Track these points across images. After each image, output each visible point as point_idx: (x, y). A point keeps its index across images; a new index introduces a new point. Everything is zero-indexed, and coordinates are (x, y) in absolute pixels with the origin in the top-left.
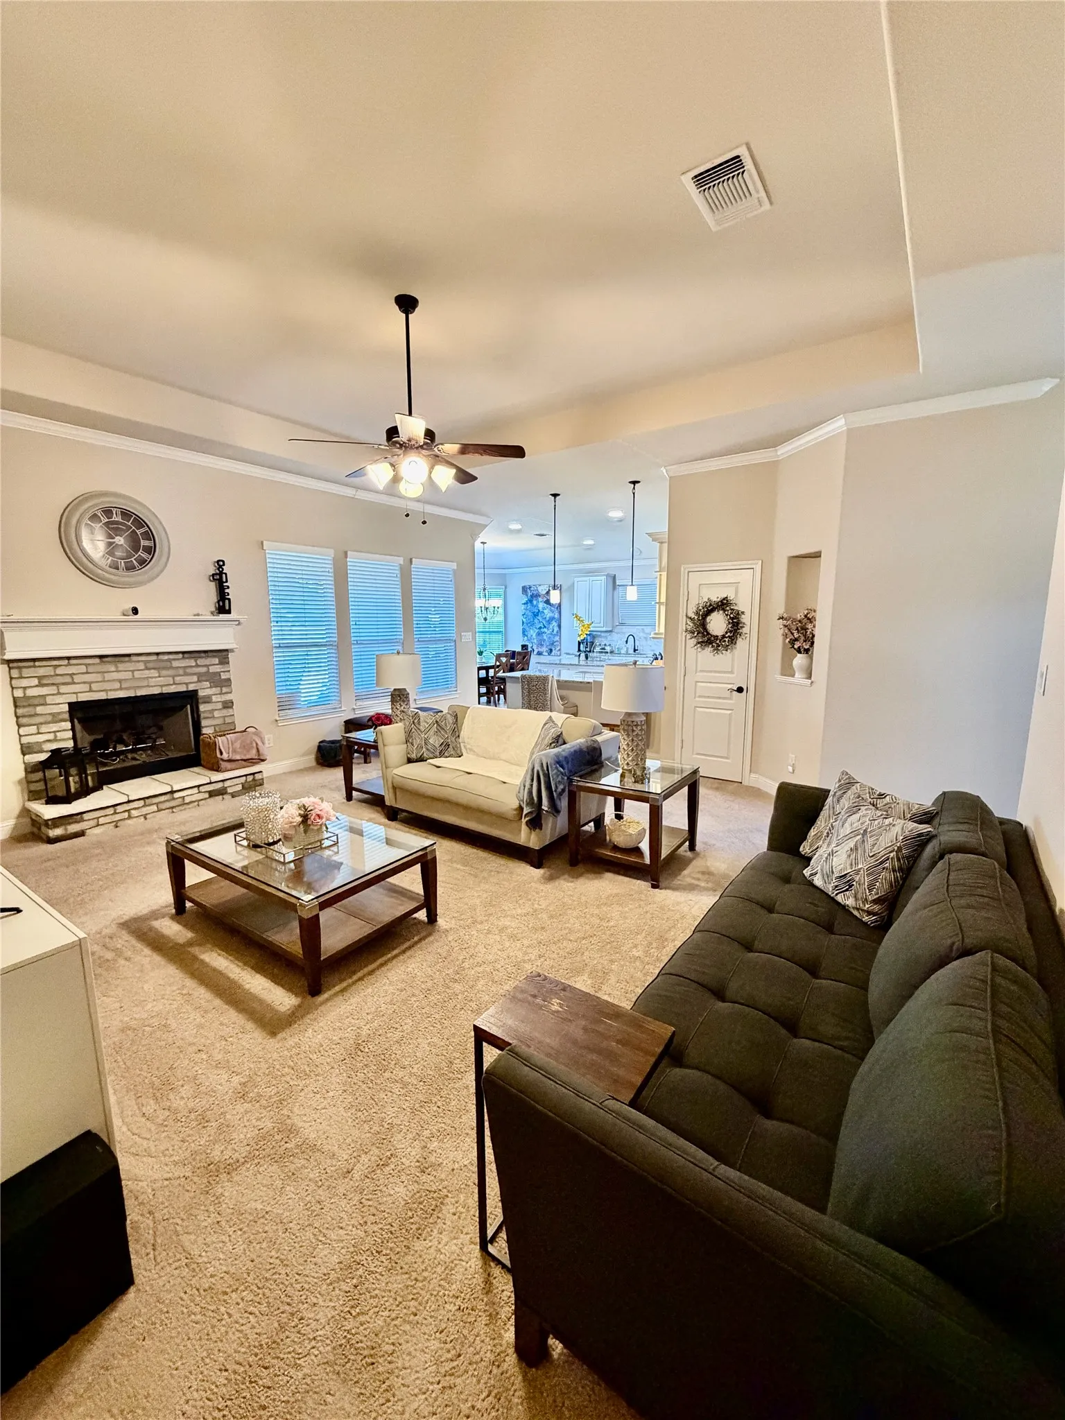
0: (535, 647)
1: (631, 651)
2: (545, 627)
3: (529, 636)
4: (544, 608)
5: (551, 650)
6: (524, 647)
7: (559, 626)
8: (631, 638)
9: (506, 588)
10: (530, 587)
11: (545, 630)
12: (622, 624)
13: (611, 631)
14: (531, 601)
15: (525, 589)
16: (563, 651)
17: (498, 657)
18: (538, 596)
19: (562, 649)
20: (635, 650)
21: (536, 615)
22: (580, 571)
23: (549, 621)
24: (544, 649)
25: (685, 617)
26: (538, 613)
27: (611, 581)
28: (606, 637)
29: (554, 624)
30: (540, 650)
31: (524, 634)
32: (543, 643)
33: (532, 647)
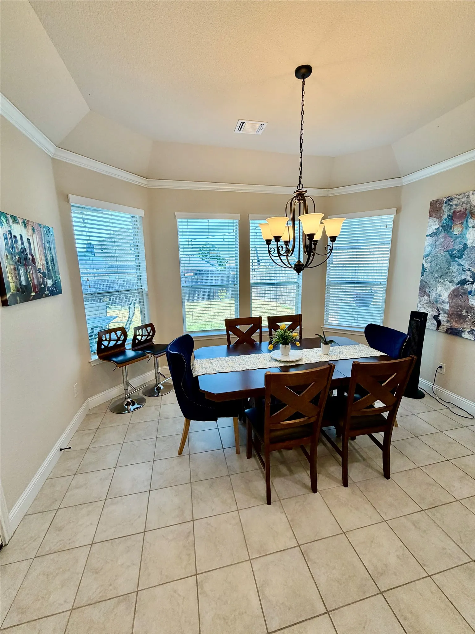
0: (443, 318)
3: (433, 295)
15: (435, 207)
30: (455, 325)
31: (423, 290)
32: (464, 313)
33: (436, 317)
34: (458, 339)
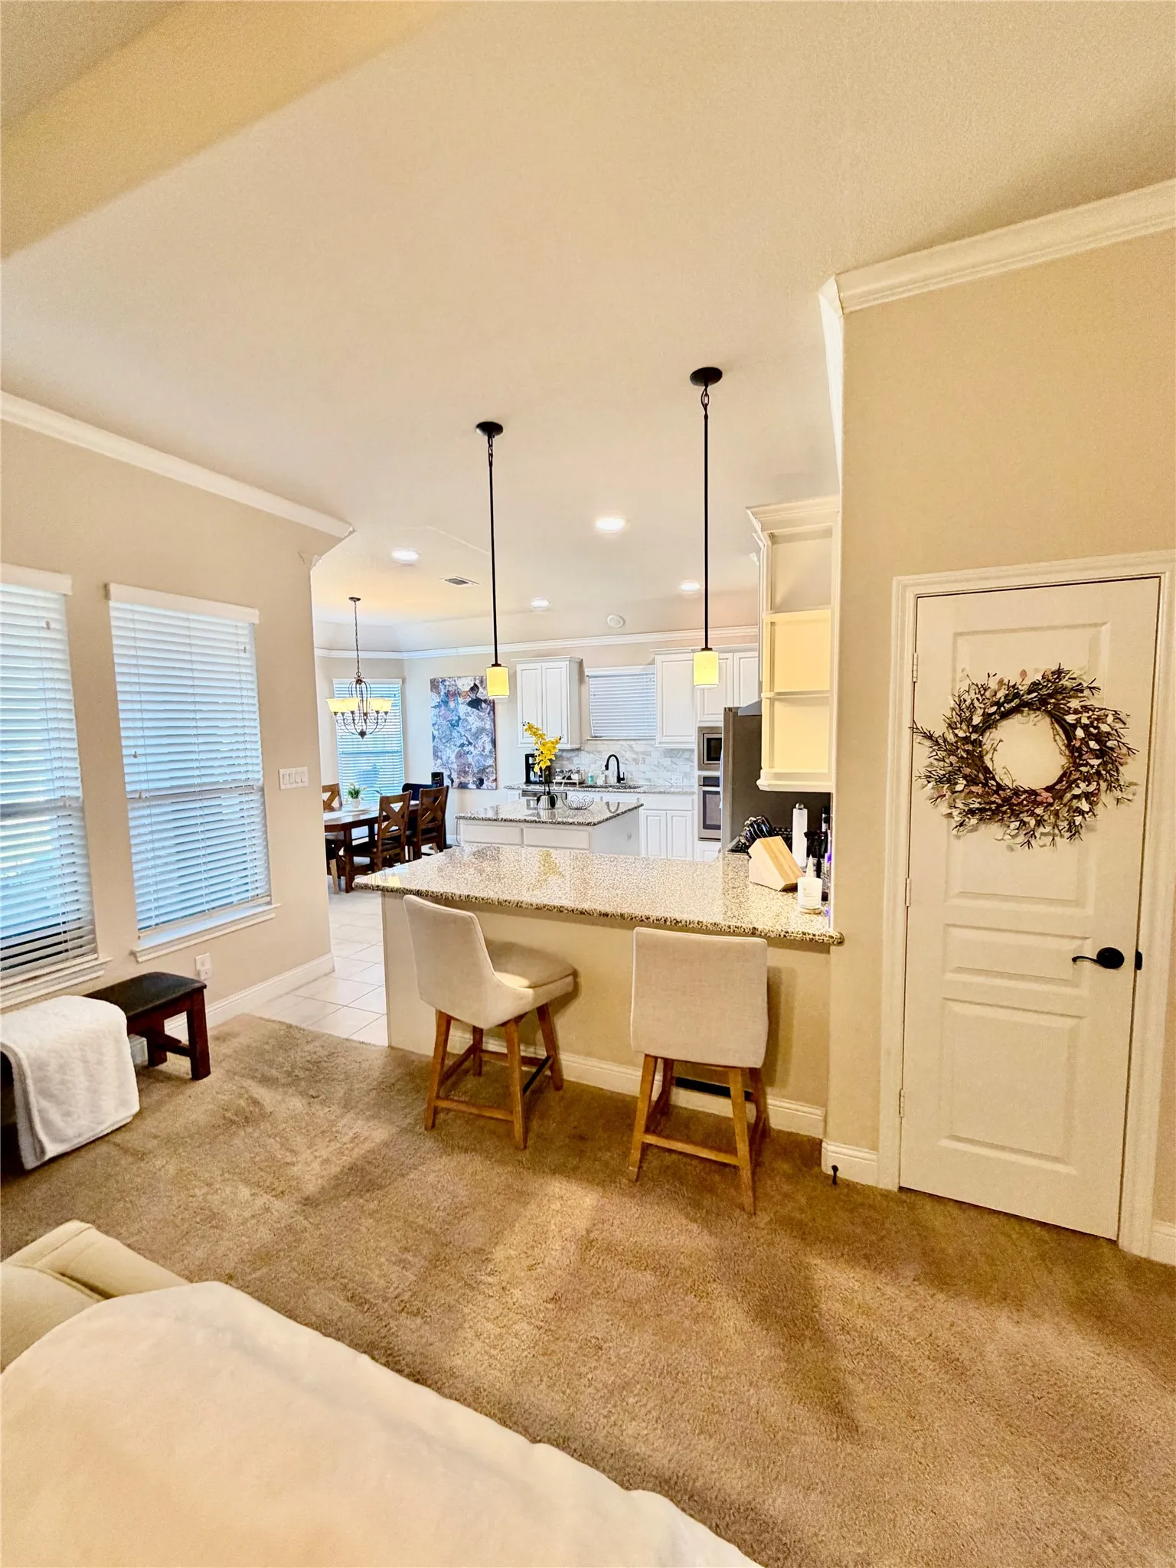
0: (454, 776)
1: (613, 780)
2: (470, 743)
3: (444, 758)
4: (467, 714)
5: (481, 782)
6: (437, 777)
7: (494, 743)
8: (613, 761)
9: (404, 682)
10: (444, 681)
11: (471, 748)
12: (595, 738)
13: (578, 749)
14: (446, 703)
15: (434, 685)
16: (502, 783)
17: (385, 802)
18: (456, 694)
19: (499, 780)
20: (619, 779)
21: (454, 725)
22: (525, 654)
23: (477, 735)
24: (470, 779)
25: (907, 733)
26: (458, 721)
27: (576, 667)
28: (569, 759)
29: (485, 739)
30: (463, 780)
31: (436, 756)
32: (467, 769)
33: (449, 777)
34: (467, 791)
